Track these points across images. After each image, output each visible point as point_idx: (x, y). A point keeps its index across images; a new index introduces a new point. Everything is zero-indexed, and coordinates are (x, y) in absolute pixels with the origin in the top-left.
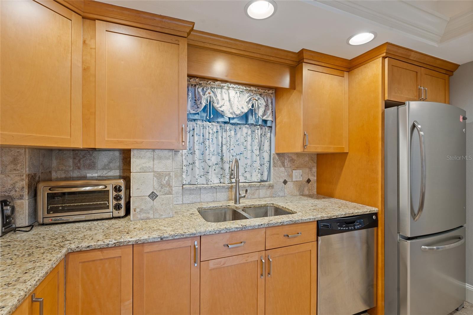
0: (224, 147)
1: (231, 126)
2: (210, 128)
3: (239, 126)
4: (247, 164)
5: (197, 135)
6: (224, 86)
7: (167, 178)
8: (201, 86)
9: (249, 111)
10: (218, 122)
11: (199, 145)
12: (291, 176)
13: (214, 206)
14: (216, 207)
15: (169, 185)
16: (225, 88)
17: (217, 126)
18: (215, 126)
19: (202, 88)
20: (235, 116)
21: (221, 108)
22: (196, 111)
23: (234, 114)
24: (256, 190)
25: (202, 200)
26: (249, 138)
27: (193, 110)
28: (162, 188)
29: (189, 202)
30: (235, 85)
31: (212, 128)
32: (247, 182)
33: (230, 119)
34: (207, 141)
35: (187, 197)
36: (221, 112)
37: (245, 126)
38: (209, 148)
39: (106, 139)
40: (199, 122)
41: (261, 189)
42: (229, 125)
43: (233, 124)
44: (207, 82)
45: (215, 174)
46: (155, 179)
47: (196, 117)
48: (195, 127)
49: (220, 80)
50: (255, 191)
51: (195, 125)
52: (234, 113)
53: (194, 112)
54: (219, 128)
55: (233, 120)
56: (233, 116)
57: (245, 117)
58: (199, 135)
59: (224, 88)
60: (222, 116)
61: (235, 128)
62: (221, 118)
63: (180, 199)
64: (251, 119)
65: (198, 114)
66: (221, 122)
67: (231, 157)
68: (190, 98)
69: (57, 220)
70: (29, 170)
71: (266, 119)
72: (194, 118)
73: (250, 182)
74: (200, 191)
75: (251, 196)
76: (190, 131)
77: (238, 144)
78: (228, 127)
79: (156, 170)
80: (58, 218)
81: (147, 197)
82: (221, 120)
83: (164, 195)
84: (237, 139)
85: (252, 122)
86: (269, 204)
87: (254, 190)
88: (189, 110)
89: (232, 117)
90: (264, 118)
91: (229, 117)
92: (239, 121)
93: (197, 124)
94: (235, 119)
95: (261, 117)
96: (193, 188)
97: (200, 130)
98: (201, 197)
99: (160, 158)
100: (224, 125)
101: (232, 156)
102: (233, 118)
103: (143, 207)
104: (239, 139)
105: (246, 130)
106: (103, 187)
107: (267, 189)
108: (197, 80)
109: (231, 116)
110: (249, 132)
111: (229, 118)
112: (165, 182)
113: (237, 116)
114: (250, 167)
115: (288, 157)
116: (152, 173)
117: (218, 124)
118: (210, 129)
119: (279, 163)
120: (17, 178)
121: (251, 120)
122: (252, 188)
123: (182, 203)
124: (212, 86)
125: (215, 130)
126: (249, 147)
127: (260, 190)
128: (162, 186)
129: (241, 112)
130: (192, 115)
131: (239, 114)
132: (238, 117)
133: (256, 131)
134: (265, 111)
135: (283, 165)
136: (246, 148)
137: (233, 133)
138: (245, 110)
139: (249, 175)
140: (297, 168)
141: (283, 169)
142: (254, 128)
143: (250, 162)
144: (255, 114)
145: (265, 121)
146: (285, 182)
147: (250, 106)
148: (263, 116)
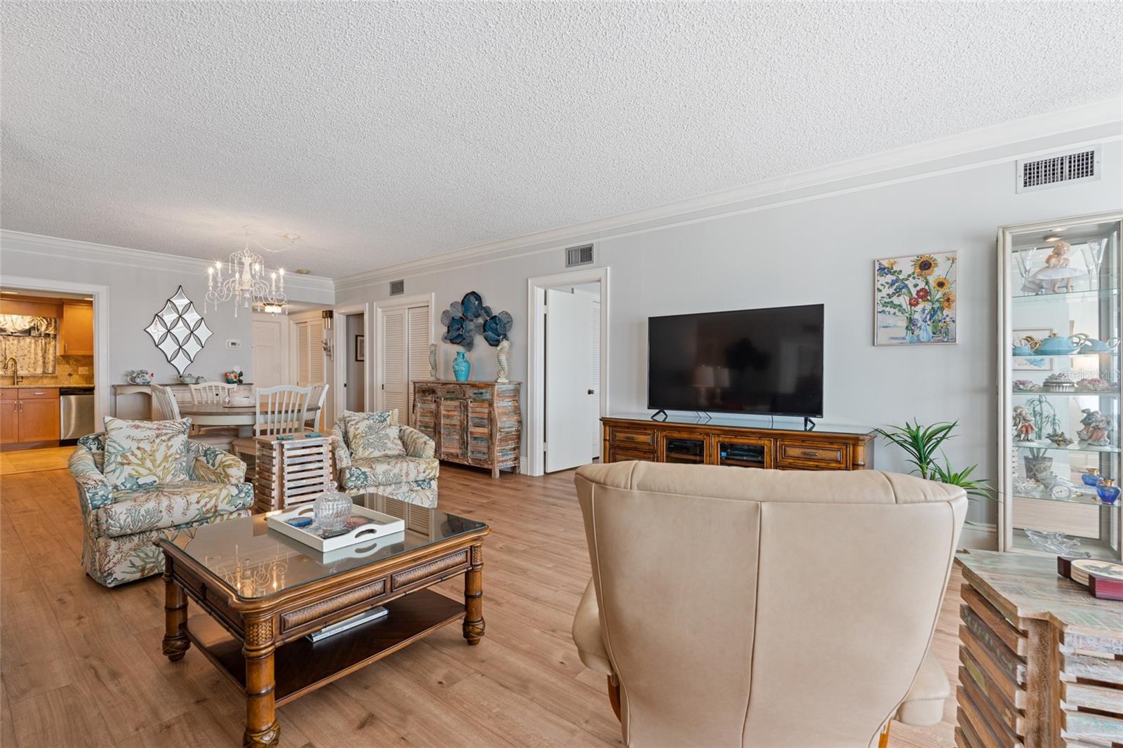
0: (7, 351)
1: (14, 337)
3: (22, 337)
9: (32, 328)
12: (77, 371)
20: (17, 331)
26: (33, 345)
30: (17, 312)
33: (13, 333)
37: (28, 337)
43: (16, 336)
52: (17, 329)
57: (28, 332)
60: (5, 332)
61: (19, 339)
71: (49, 333)
77: (22, 349)
78: (11, 338)
84: (21, 346)
85: (34, 335)
90: (47, 332)
92: (21, 334)
100: (6, 337)
102: (15, 333)
105: (28, 340)
109: (13, 331)
110: (33, 341)
115: (74, 358)
119: (63, 362)
121: (33, 333)
126: (33, 351)
131: (22, 330)
132: (20, 331)
133: (40, 341)
134: (47, 328)
135: (68, 363)
136: (29, 352)
137: (16, 342)
138: (28, 327)
139: (32, 370)
140: (83, 366)
141: (68, 366)
142: (37, 339)
143: (32, 361)
144: (38, 330)
145: (49, 335)
146: (70, 375)
147: (32, 325)
148: (45, 331)
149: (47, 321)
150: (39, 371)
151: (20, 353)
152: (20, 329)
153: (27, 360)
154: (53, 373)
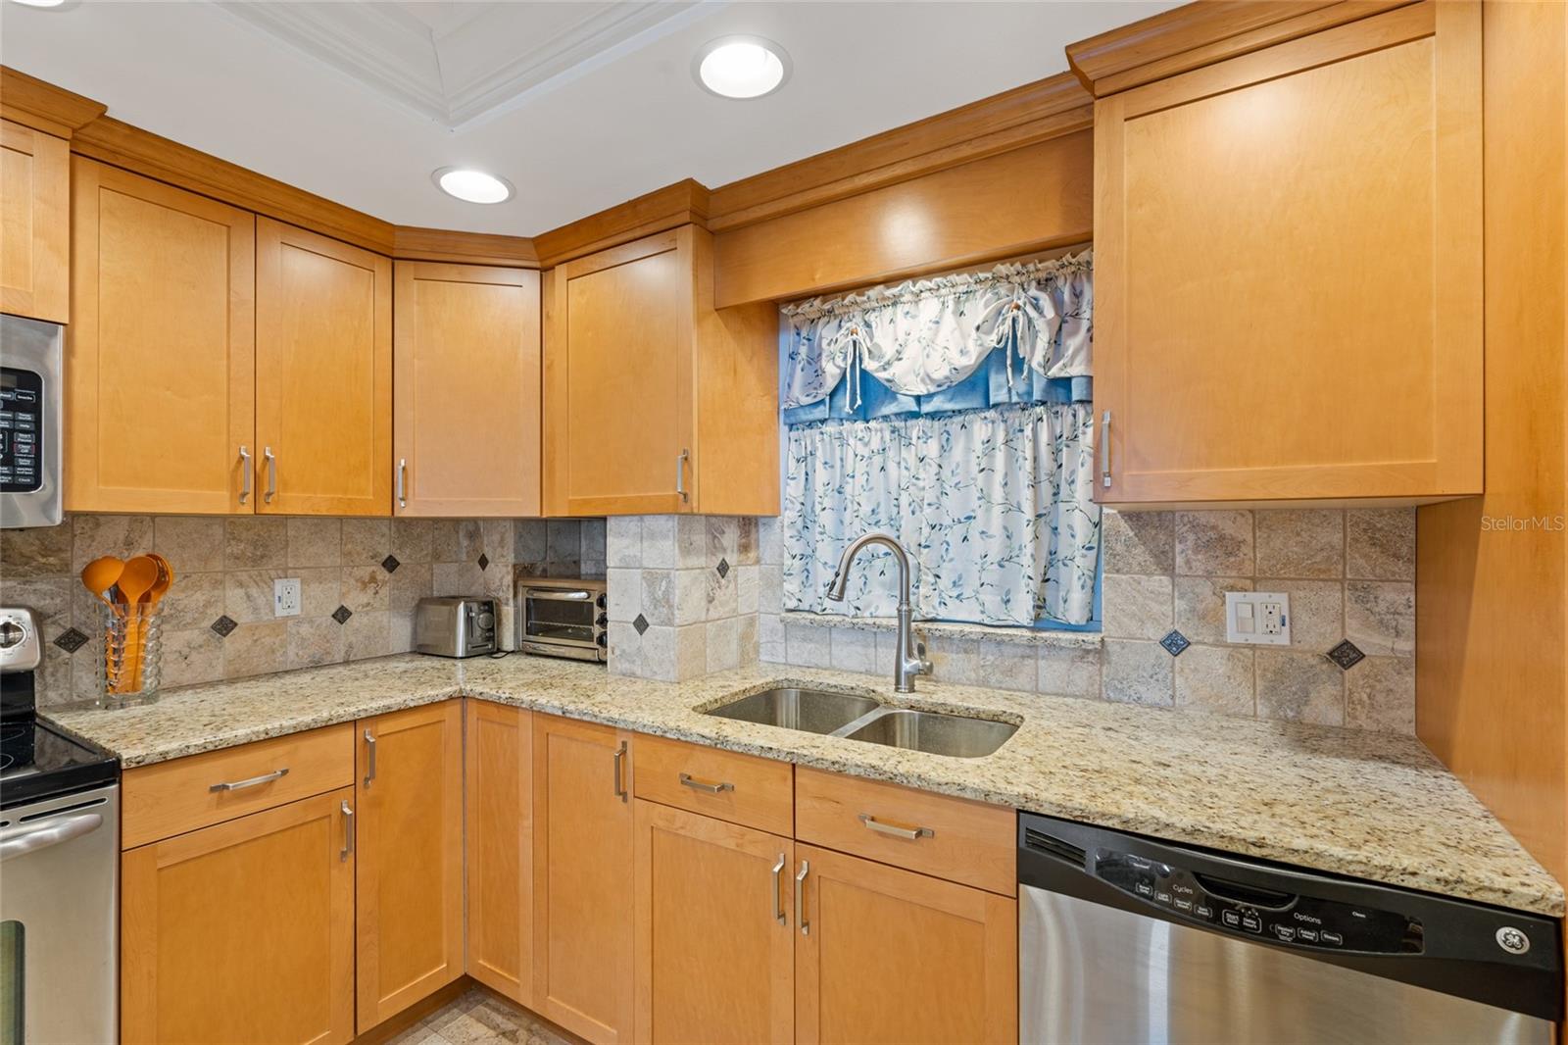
0: (904, 498)
1: (928, 422)
2: (860, 440)
3: (959, 419)
4: (985, 556)
5: (827, 466)
6: (901, 295)
7: (664, 583)
8: (836, 316)
9: (993, 357)
10: (886, 418)
11: (832, 497)
12: (1213, 619)
13: (832, 683)
14: (836, 687)
15: (668, 601)
16: (907, 297)
17: (881, 430)
18: (876, 430)
19: (838, 321)
20: (933, 389)
21: (885, 369)
22: (815, 397)
23: (928, 382)
24: (1023, 657)
25: (835, 663)
26: (1000, 460)
27: (808, 396)
28: (655, 608)
29: (800, 664)
30: (931, 281)
31: (866, 440)
32: (985, 622)
33: (922, 399)
34: (847, 483)
35: (796, 645)
36: (887, 384)
37: (983, 415)
38: (852, 503)
39: (570, 498)
40: (831, 428)
41: (1043, 658)
42: (921, 421)
43: (933, 416)
44: (843, 300)
45: (883, 585)
46: (645, 585)
47: (821, 412)
48: (819, 445)
49: (881, 280)
50: (1016, 660)
51: (818, 437)
52: (928, 376)
53: (810, 400)
54: (887, 435)
55: (929, 402)
56: (928, 390)
57: (973, 385)
58: (832, 467)
59: (902, 299)
60: (894, 396)
61: (947, 428)
62: (890, 403)
63: (780, 648)
64: (999, 387)
65: (822, 402)
66: (893, 417)
67: (926, 530)
68: (800, 362)
69: (535, 649)
70: (516, 557)
71: (1063, 374)
72: (811, 417)
73: (995, 623)
74: (830, 634)
75: (998, 676)
76: (806, 458)
77: (956, 484)
78: (916, 427)
79: (645, 564)
80: (536, 645)
81: (632, 626)
82: (889, 409)
83: (659, 625)
84: (954, 466)
85: (1004, 397)
86: (1011, 714)
87: (1015, 657)
88: (797, 398)
89: (925, 392)
90: (1055, 371)
91: (915, 393)
92: (951, 400)
93: (822, 433)
94: (935, 399)
95: (1041, 371)
96: (802, 622)
97: (833, 450)
98: (833, 652)
99: (652, 536)
100: (903, 424)
101: (928, 529)
102: (930, 396)
103: (625, 647)
104: (958, 465)
105: (981, 428)
106: (583, 595)
107: (1073, 661)
108: (817, 303)
109: (922, 390)
110: (1000, 435)
111: (918, 399)
112: (660, 593)
113: (939, 386)
114: (996, 566)
115: (1194, 527)
116: (639, 570)
117: (885, 425)
118: (859, 442)
119: (1140, 554)
120: (504, 570)
121: (1002, 388)
122: (1003, 648)
123: (784, 661)
124: (863, 306)
125: (875, 444)
126: (998, 494)
127: (1042, 663)
128: (656, 603)
129: (950, 371)
130: (807, 408)
131: (947, 378)
132: (945, 387)
133: (1028, 431)
134: (1056, 342)
135: (1164, 563)
136: (984, 496)
137: (932, 449)
138: (971, 360)
139: (991, 599)
140: (1256, 582)
141: (1161, 582)
142: (1015, 418)
143: (995, 548)
144: (1018, 364)
145: (1065, 383)
146: (1175, 644)
147: (991, 341)
148: (1048, 363)
149: (1058, 304)
150: (1023, 610)
151: (953, 505)
152: (941, 373)
153: (977, 544)
154: (1092, 622)
